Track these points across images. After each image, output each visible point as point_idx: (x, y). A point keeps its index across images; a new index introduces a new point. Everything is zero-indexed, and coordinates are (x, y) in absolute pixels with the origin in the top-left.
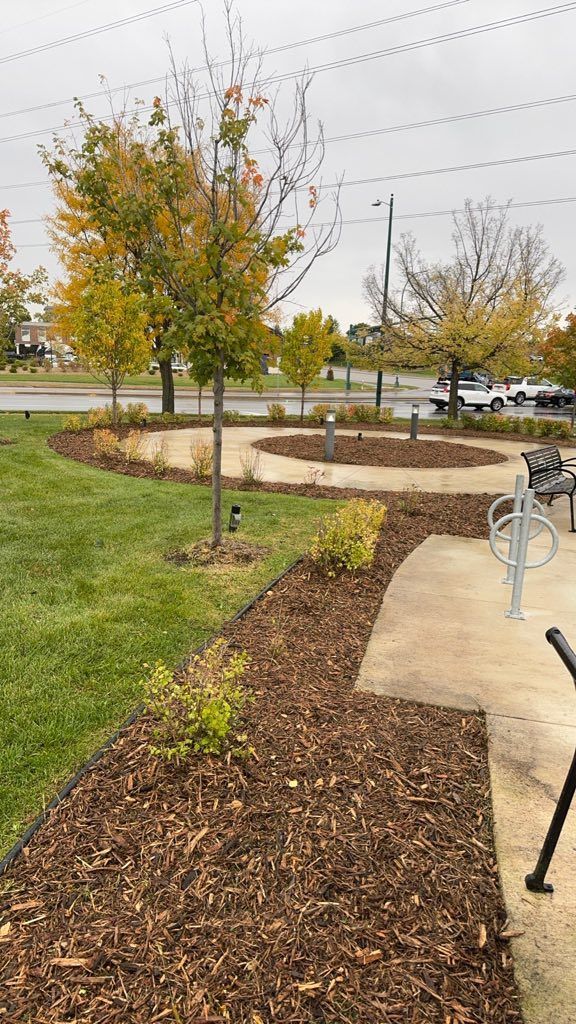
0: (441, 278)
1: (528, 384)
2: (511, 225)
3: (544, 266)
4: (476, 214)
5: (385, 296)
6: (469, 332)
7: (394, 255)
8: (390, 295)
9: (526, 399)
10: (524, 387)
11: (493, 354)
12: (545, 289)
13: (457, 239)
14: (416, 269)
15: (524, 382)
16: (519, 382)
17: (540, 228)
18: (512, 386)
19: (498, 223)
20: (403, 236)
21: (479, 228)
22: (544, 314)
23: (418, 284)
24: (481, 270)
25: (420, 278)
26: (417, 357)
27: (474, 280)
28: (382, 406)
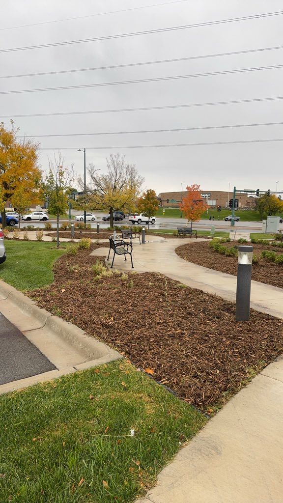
0: (104, 180)
1: (142, 216)
2: (126, 163)
3: (137, 178)
4: (114, 159)
5: (85, 185)
6: (114, 199)
7: (87, 171)
8: (86, 185)
9: (142, 222)
10: (140, 217)
11: (123, 206)
12: (138, 184)
13: (109, 167)
14: (95, 176)
15: (141, 215)
16: (138, 215)
17: (134, 165)
18: (136, 217)
19: (121, 163)
20: (90, 165)
21: (116, 164)
22: (139, 193)
23: (96, 181)
24: (117, 178)
25: (97, 179)
26: (98, 206)
27: (115, 181)
28: (87, 223)
